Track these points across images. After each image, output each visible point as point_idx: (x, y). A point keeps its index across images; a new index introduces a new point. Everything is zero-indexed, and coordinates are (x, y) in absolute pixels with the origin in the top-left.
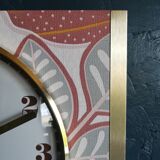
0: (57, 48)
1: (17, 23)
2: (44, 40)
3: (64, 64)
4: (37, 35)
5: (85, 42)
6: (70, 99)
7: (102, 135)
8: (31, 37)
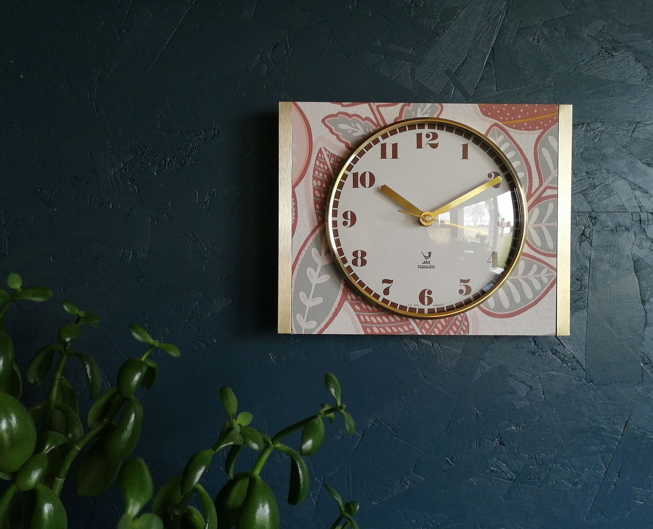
0: (516, 134)
1: (485, 114)
2: (506, 128)
3: (522, 146)
4: (500, 123)
5: (539, 129)
6: (525, 175)
7: (551, 206)
8: (496, 125)
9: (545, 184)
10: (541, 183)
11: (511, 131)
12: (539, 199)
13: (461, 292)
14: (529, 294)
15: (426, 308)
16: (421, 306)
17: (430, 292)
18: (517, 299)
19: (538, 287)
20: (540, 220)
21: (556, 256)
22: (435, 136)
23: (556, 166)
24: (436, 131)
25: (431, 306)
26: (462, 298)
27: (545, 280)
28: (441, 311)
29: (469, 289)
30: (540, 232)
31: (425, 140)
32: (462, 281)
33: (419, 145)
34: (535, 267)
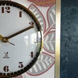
2: (36, 5)
3: (42, 13)
4: (34, 4)
5: (48, 6)
6: (43, 23)
7: (53, 35)
8: (32, 4)
9: (51, 27)
10: (49, 27)
11: (38, 7)
12: (49, 32)
13: (19, 67)
14: (45, 67)
15: (6, 73)
16: (5, 72)
17: (8, 67)
18: (41, 69)
19: (48, 64)
20: (49, 40)
21: (55, 53)
22: (9, 8)
23: (55, 20)
24: (9, 6)
25: (8, 72)
26: (20, 69)
27: (51, 62)
28: (12, 74)
29: (22, 66)
30: (49, 44)
31: (5, 10)
32: (20, 63)
33: (3, 12)
34: (47, 57)
